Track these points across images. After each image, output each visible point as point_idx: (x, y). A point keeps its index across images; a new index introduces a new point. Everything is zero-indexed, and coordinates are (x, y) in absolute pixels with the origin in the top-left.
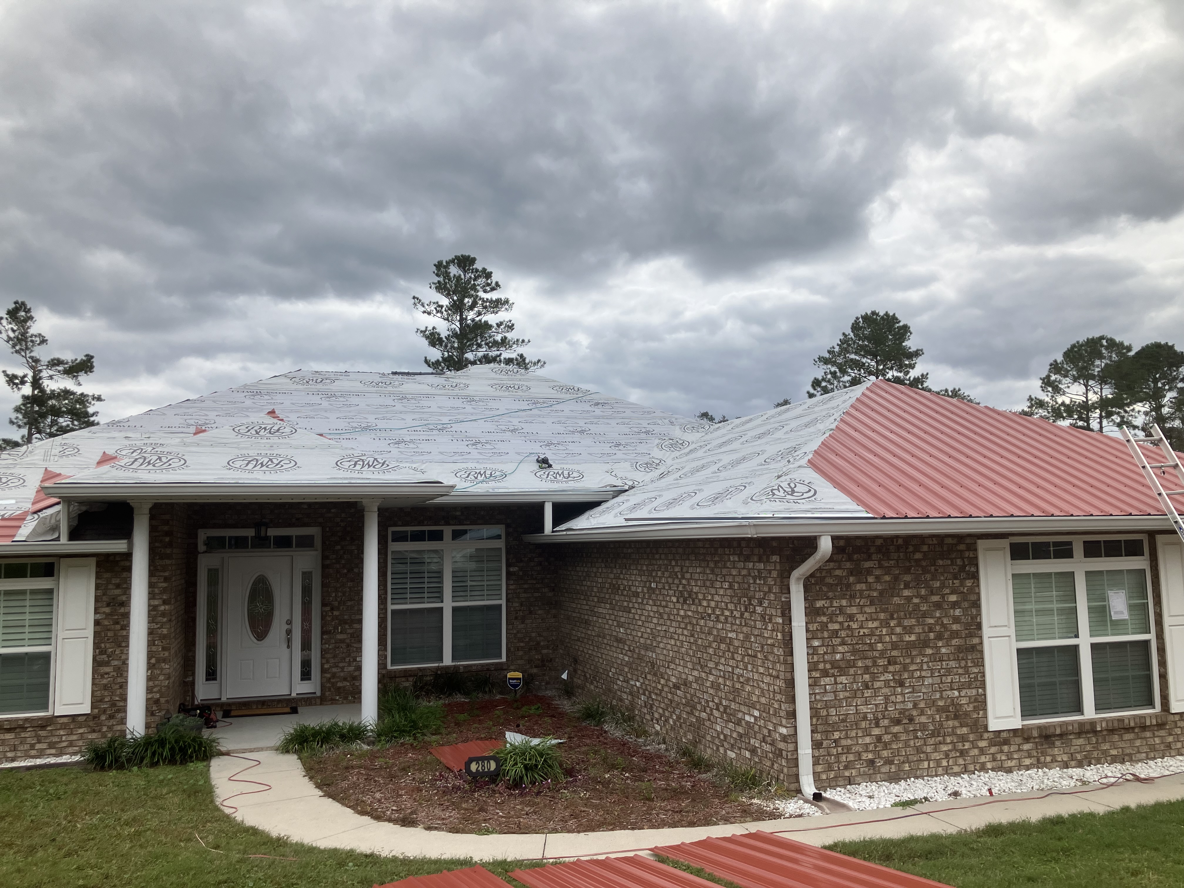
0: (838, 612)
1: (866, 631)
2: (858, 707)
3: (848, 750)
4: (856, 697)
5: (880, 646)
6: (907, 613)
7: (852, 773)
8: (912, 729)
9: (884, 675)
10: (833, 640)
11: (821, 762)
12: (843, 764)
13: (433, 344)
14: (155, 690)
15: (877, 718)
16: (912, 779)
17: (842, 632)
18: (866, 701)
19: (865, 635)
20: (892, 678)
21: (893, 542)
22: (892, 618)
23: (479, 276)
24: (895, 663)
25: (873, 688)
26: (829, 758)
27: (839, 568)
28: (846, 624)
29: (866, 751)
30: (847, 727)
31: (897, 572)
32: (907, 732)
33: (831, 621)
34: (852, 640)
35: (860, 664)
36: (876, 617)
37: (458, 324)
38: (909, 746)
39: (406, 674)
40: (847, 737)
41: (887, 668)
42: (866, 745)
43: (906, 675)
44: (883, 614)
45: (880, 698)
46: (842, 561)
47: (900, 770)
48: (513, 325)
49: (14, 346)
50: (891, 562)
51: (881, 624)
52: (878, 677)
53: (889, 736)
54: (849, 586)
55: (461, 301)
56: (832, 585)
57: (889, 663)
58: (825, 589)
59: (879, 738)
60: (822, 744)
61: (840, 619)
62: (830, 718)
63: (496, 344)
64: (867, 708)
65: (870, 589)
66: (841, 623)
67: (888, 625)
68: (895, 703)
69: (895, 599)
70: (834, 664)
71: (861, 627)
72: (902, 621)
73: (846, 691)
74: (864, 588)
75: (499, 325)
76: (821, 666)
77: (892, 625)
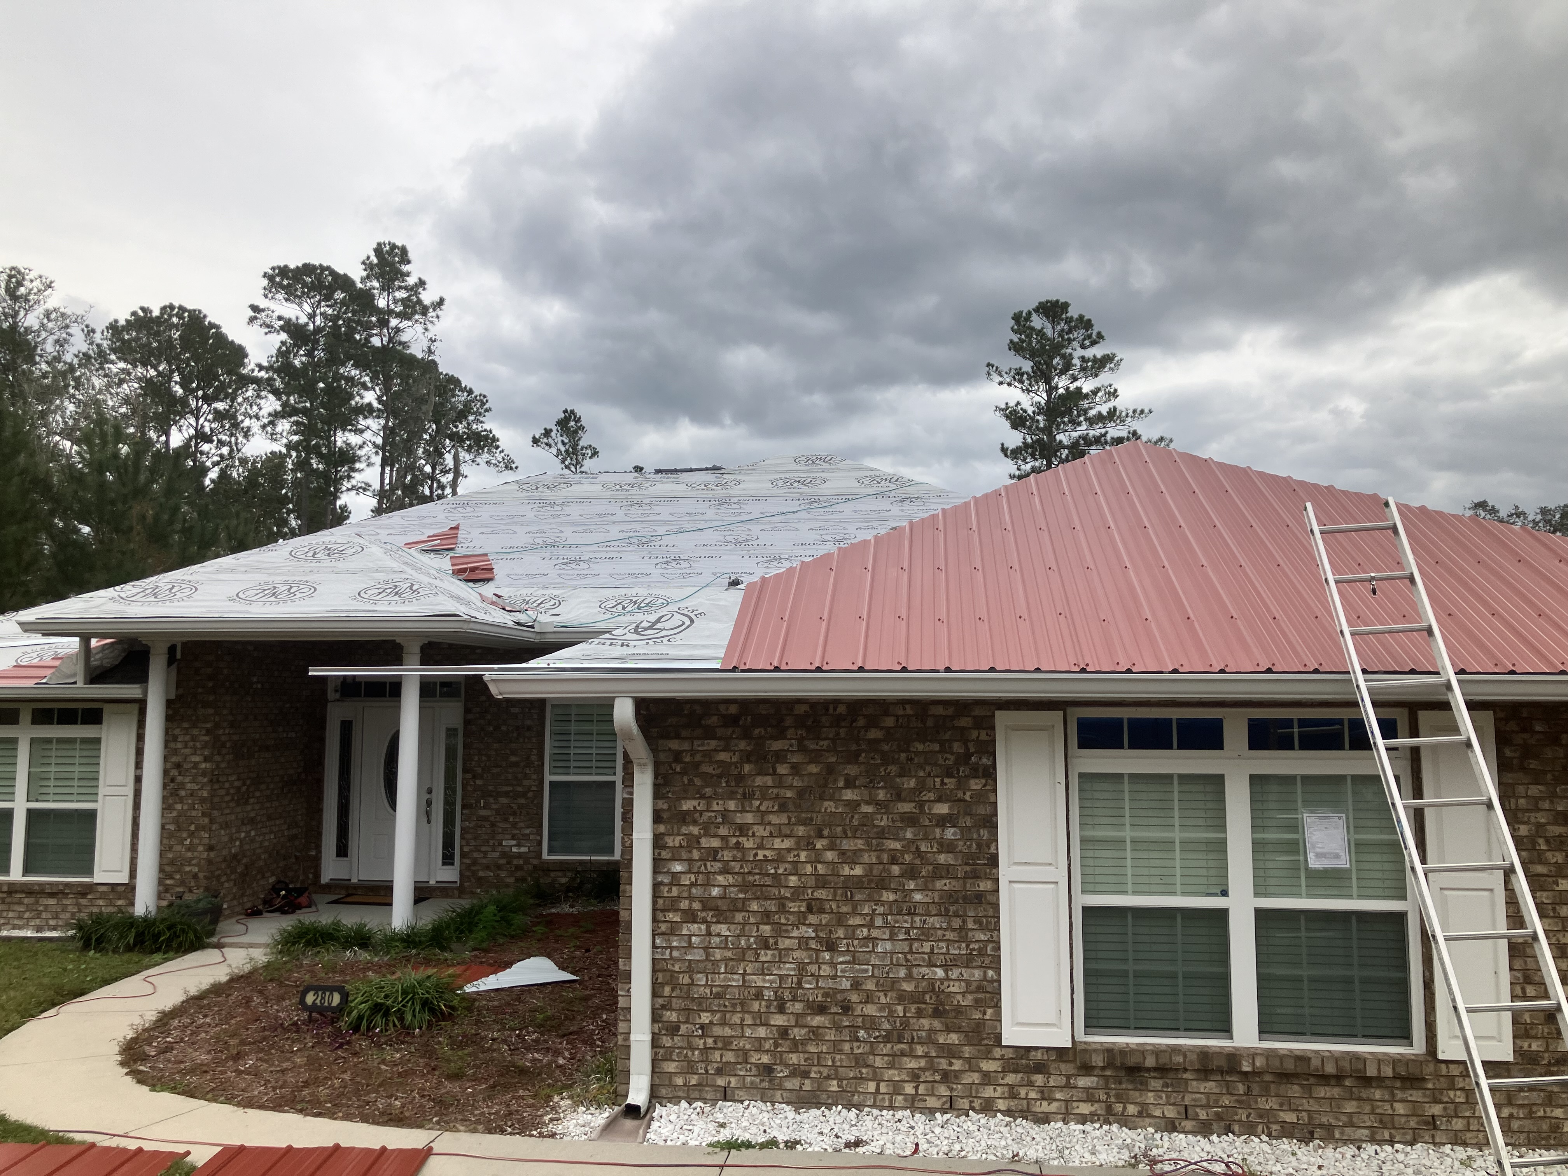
2: (747, 977)
3: (726, 1044)
4: (744, 960)
7: (729, 1082)
8: (847, 1023)
9: (798, 928)
10: (708, 864)
12: (716, 1065)
13: (1015, 426)
17: (726, 853)
18: (763, 969)
19: (766, 859)
21: (827, 710)
23: (1076, 327)
25: (776, 949)
26: (690, 1053)
27: (726, 749)
28: (734, 840)
29: (758, 1050)
30: (725, 1006)
31: (833, 760)
32: (838, 1028)
33: (707, 834)
34: (742, 867)
35: (754, 906)
37: (1045, 396)
38: (841, 1052)
40: (724, 1023)
41: (805, 918)
42: (759, 1039)
43: (841, 933)
44: (801, 828)
45: (788, 966)
47: (820, 1088)
48: (1116, 391)
50: (821, 743)
51: (797, 843)
52: (787, 931)
53: (804, 1031)
54: (740, 778)
55: (1049, 365)
57: (810, 910)
59: (784, 1032)
60: (677, 1028)
61: (723, 831)
62: (695, 989)
63: (1100, 418)
65: (780, 786)
66: (724, 838)
68: (817, 978)
69: (826, 804)
70: (707, 904)
71: (761, 847)
74: (770, 783)
75: (1095, 392)
76: (684, 905)
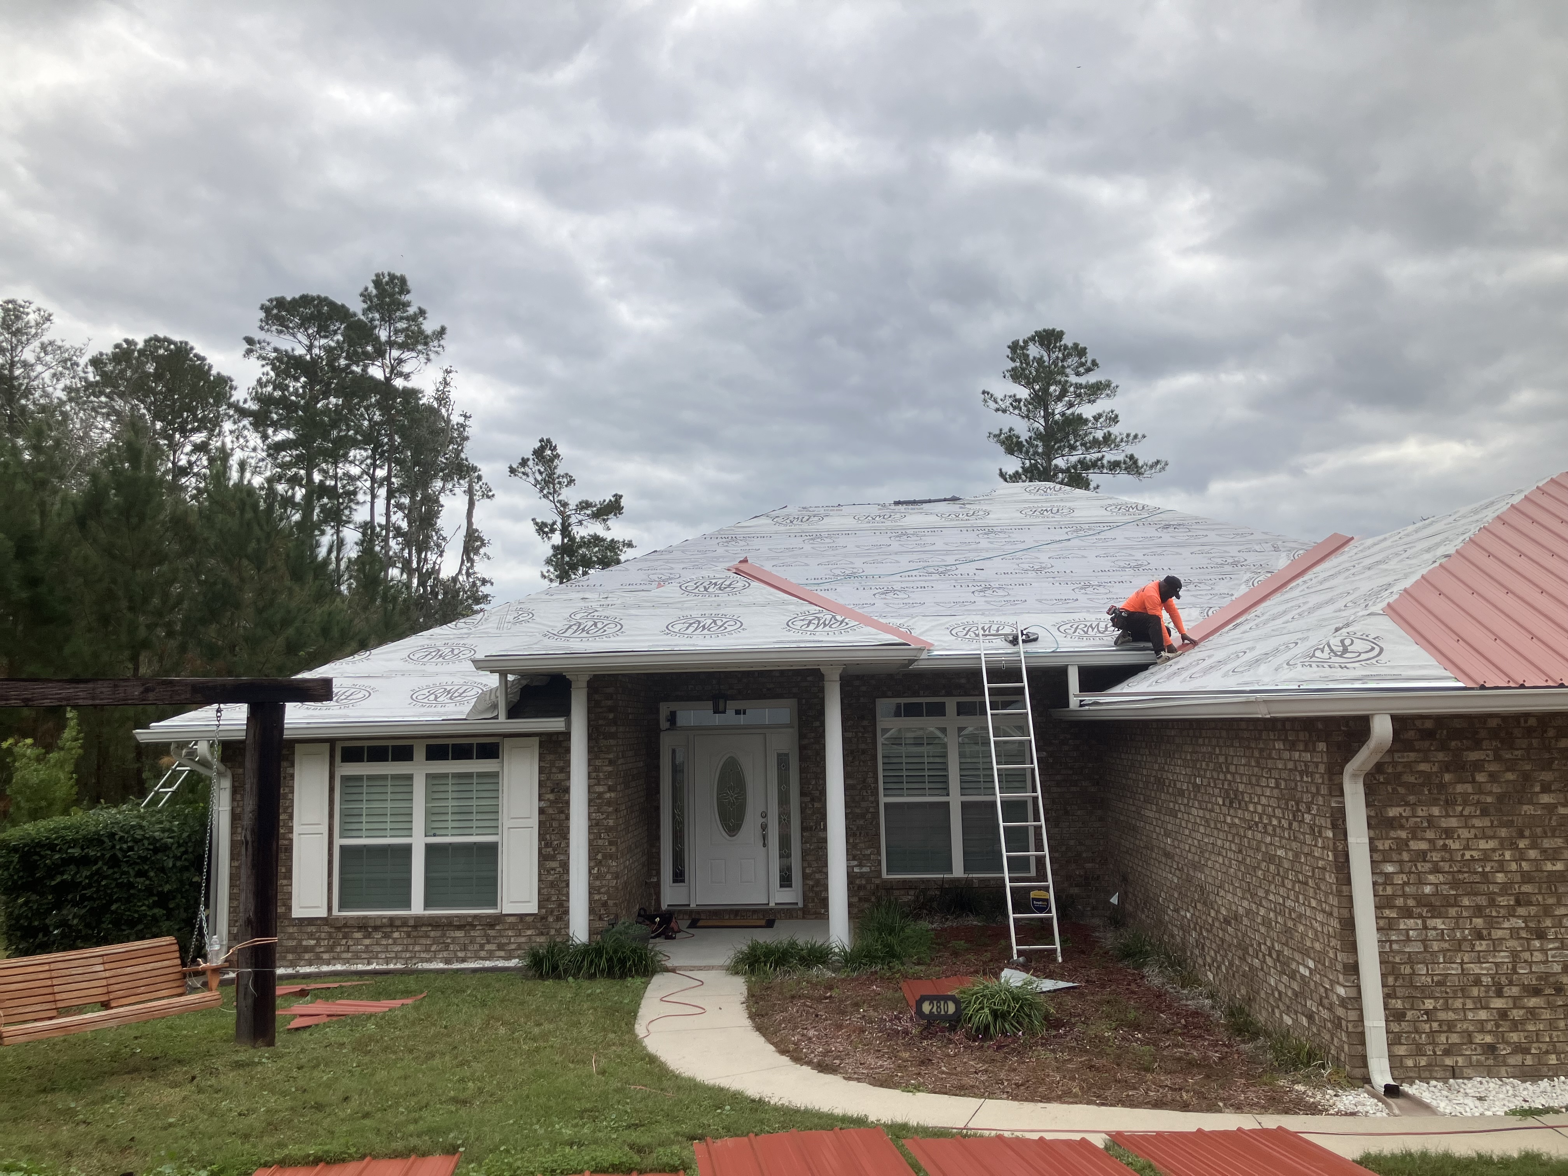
0: (1425, 824)
1: (1474, 853)
2: (1465, 966)
3: (1450, 1027)
4: (1460, 950)
5: (1500, 877)
6: (1547, 829)
7: (1457, 1062)
8: (1561, 1003)
9: (1508, 920)
10: (1419, 865)
11: (1403, 1041)
12: (1442, 1047)
13: (1010, 451)
14: (603, 890)
15: (1500, 984)
16: (1562, 1078)
17: (1434, 854)
18: (1479, 957)
19: (1473, 859)
20: (1523, 925)
21: (1519, 722)
22: (1521, 836)
23: (1070, 355)
24: (1529, 903)
25: (1490, 939)
26: (1417, 1037)
27: (1426, 760)
28: (1441, 842)
29: (1482, 1031)
30: (1447, 993)
31: (1528, 767)
32: (1551, 1006)
33: (1415, 838)
34: (1451, 867)
35: (1466, 902)
36: (1492, 834)
37: (1042, 421)
38: (1557, 1029)
39: (906, 885)
40: (1447, 1008)
41: (1515, 910)
42: (1482, 1022)
43: (1548, 922)
44: (1504, 830)
45: (1502, 954)
46: (1430, 750)
47: (1540, 1062)
48: (1117, 416)
49: (541, 491)
50: (1516, 753)
51: (1501, 844)
52: (1498, 923)
53: (1522, 1012)
54: (1442, 786)
55: (1045, 390)
56: (1414, 785)
57: (1518, 903)
58: (1401, 790)
59: (1503, 1014)
60: (1404, 1015)
61: (1430, 834)
62: (1417, 978)
63: (1096, 443)
64: (1482, 969)
65: (1481, 792)
66: (1430, 841)
67: (1513, 846)
68: (1530, 964)
69: (1525, 807)
70: (1422, 901)
71: (1467, 848)
72: (1539, 841)
73: (1443, 940)
74: (1470, 790)
75: (1097, 418)
76: (1399, 902)
77: (1521, 845)
